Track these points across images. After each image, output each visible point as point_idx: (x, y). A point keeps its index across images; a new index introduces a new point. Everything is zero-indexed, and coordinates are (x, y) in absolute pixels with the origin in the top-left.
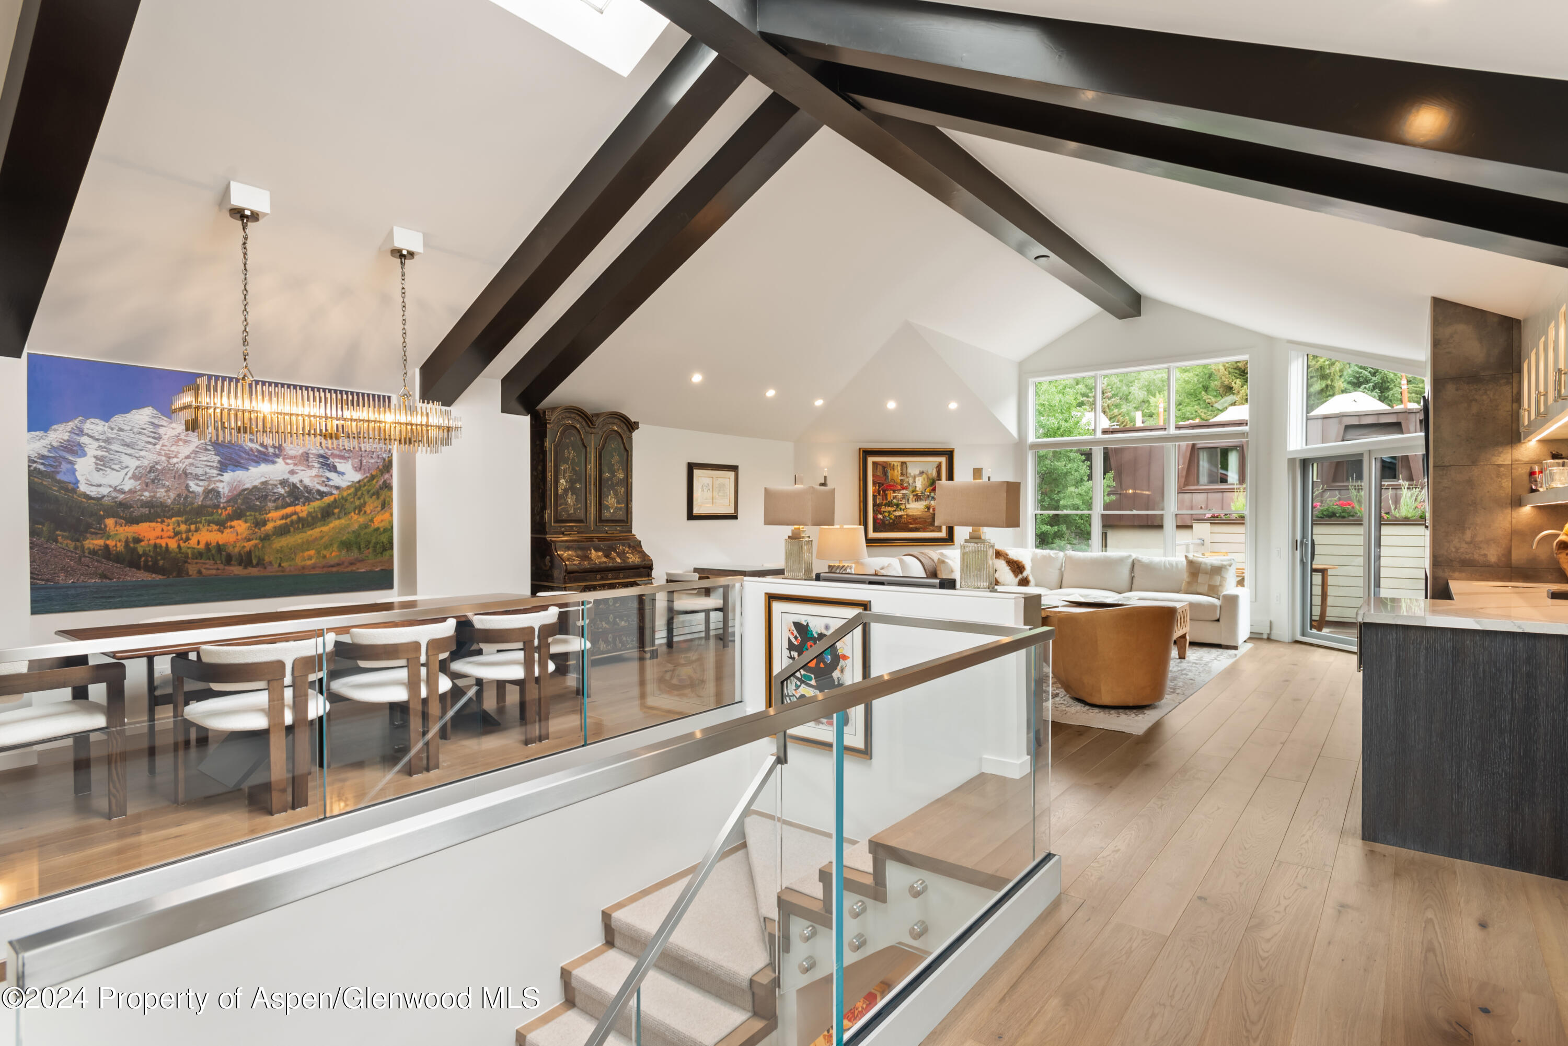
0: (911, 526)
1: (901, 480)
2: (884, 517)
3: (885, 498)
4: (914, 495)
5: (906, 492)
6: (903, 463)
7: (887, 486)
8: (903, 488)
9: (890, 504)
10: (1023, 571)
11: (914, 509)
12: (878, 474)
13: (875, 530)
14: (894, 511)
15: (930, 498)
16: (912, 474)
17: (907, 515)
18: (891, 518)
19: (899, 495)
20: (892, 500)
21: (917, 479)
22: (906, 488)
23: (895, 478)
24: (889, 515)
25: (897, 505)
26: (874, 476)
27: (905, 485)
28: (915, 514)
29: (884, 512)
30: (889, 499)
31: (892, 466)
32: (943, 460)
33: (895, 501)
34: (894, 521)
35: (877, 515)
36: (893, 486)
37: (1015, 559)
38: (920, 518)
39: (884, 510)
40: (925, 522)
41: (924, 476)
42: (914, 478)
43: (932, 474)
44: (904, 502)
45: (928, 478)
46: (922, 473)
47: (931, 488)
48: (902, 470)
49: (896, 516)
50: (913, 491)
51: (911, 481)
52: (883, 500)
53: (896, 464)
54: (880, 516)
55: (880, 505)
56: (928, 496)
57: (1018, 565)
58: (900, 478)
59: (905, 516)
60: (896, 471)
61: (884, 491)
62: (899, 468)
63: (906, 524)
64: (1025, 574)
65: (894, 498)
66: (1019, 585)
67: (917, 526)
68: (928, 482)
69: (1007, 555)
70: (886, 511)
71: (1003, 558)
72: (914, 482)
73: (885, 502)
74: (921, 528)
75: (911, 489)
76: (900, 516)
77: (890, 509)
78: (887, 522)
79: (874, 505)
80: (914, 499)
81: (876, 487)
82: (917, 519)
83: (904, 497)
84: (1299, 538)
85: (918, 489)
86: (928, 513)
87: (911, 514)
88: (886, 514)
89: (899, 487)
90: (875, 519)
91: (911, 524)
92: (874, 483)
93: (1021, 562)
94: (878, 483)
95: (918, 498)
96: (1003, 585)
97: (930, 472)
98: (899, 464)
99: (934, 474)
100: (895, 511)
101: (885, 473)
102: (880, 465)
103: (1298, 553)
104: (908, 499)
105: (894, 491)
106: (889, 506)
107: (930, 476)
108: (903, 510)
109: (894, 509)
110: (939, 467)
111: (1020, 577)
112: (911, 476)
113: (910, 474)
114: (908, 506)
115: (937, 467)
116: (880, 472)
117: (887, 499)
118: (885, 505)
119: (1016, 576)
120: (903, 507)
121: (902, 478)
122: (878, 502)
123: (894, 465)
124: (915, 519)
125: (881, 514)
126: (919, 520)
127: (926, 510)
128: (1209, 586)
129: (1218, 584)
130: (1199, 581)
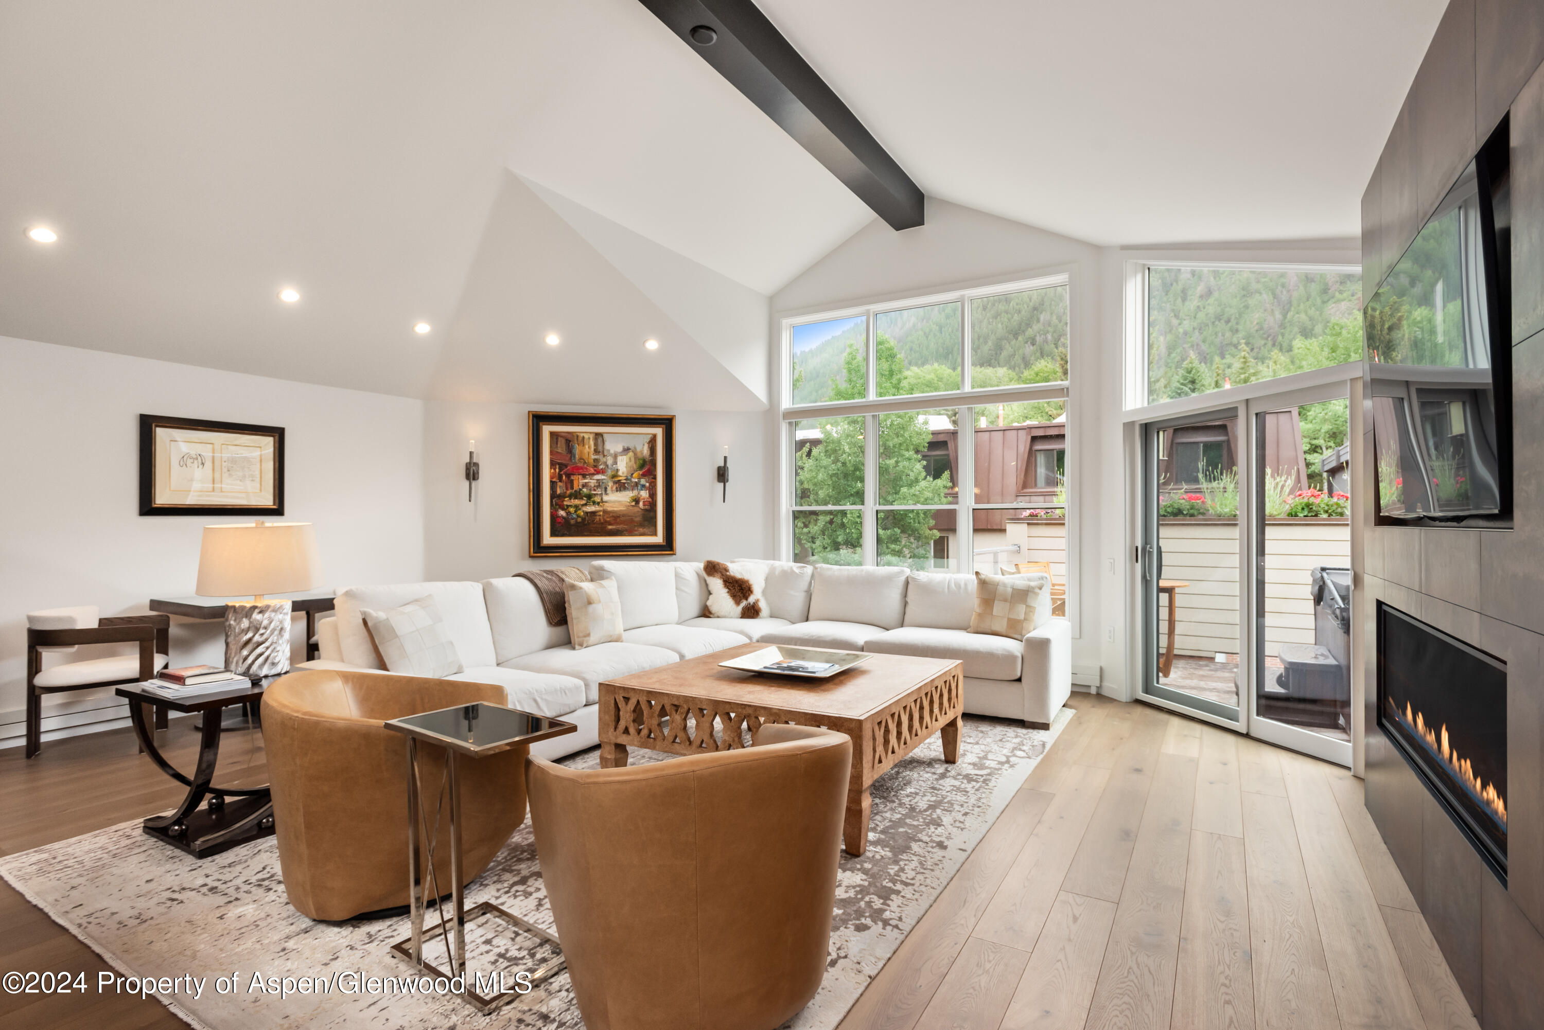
0: (610, 527)
1: (595, 460)
2: (569, 513)
3: (569, 486)
4: (615, 483)
5: (603, 477)
6: (598, 435)
7: (573, 468)
8: (598, 472)
9: (577, 495)
10: (749, 595)
11: (614, 502)
12: (559, 450)
13: (554, 533)
14: (583, 505)
15: (639, 488)
16: (612, 452)
17: (605, 512)
18: (578, 516)
19: (592, 482)
20: (580, 490)
21: (619, 458)
22: (603, 472)
23: (585, 457)
24: (576, 511)
25: (589, 497)
26: (552, 453)
27: (601, 467)
28: (615, 509)
29: (568, 506)
30: (576, 487)
31: (580, 439)
32: (659, 431)
33: (585, 490)
34: (584, 519)
35: (557, 510)
36: (582, 468)
37: (738, 576)
38: (624, 515)
39: (568, 503)
40: (632, 521)
41: (631, 454)
42: (615, 457)
43: (642, 452)
44: (599, 492)
45: (636, 458)
46: (626, 450)
47: (641, 473)
48: (596, 444)
49: (587, 513)
50: (614, 476)
51: (610, 461)
52: (567, 489)
53: (586, 436)
54: (562, 513)
55: (562, 497)
56: (637, 484)
57: (740, 586)
58: (593, 457)
59: (601, 513)
60: (587, 447)
61: (568, 476)
62: (592, 443)
63: (602, 523)
64: (751, 599)
65: (584, 486)
66: (741, 618)
67: (620, 527)
68: (636, 463)
69: (726, 570)
70: (571, 506)
71: (719, 575)
72: (615, 463)
73: (568, 492)
74: (626, 530)
75: (610, 473)
76: (593, 513)
77: (577, 502)
78: (572, 522)
79: (553, 496)
80: (614, 488)
81: (555, 469)
82: (619, 517)
83: (599, 484)
84: (1139, 543)
85: (620, 473)
86: (636, 509)
87: (609, 509)
88: (572, 510)
89: (592, 471)
90: (554, 517)
91: (610, 524)
92: (553, 464)
93: (747, 582)
94: (559, 464)
95: (621, 486)
96: (718, 617)
97: (639, 449)
98: (592, 436)
99: (646, 451)
100: (586, 505)
101: (570, 450)
102: (562, 437)
103: (1139, 566)
104: (606, 489)
105: (584, 476)
106: (576, 498)
107: (639, 455)
108: (598, 503)
109: (584, 502)
110: (653, 441)
111: (744, 603)
112: (611, 455)
113: (609, 451)
114: (605, 498)
115: (650, 442)
116: (561, 448)
117: (572, 488)
118: (570, 497)
119: (738, 603)
120: (597, 499)
121: (596, 457)
122: (559, 491)
123: (583, 437)
124: (616, 517)
125: (563, 509)
126: (622, 519)
127: (633, 504)
128: (1009, 620)
129: (1022, 617)
130: (994, 613)
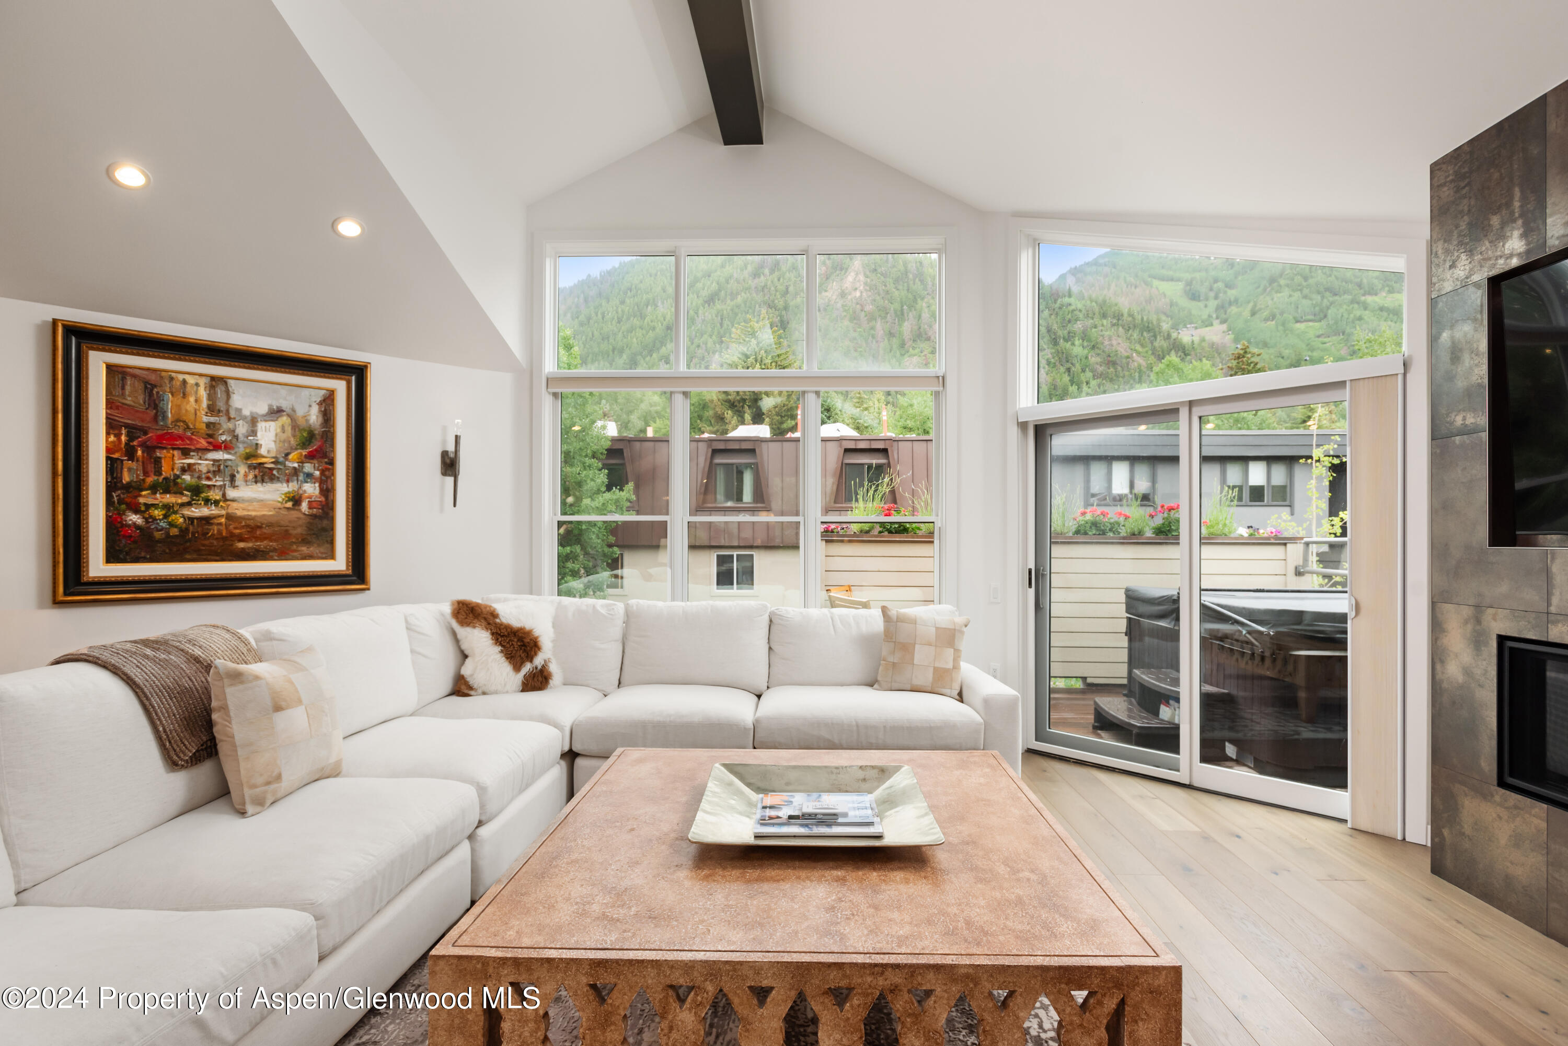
0: (241, 545)
1: (208, 425)
2: (150, 520)
3: (150, 467)
4: (251, 467)
5: (227, 456)
6: (215, 381)
7: (160, 438)
8: (217, 447)
9: (170, 486)
10: (536, 654)
11: (251, 501)
12: (129, 400)
13: (112, 556)
14: (183, 505)
15: (301, 478)
16: (246, 412)
17: (230, 517)
18: (172, 525)
19: (204, 464)
20: (177, 477)
21: (261, 426)
22: (227, 447)
23: (190, 418)
24: (166, 516)
25: (196, 491)
26: (110, 404)
27: (223, 438)
28: (253, 514)
29: (148, 506)
30: (166, 471)
31: (177, 384)
32: (339, 386)
33: (187, 477)
34: (184, 531)
35: (121, 514)
36: (181, 438)
37: (515, 623)
38: (270, 525)
39: (150, 501)
40: (286, 534)
41: (284, 420)
42: (253, 421)
43: (305, 417)
44: (218, 481)
45: (295, 426)
46: (275, 413)
47: (304, 452)
48: (211, 397)
49: (191, 519)
50: (248, 457)
51: (242, 429)
52: (146, 473)
53: (191, 380)
54: (134, 518)
55: (135, 488)
56: (296, 472)
57: (521, 639)
58: (205, 419)
59: (223, 520)
60: (192, 399)
61: (149, 449)
62: (203, 393)
63: (225, 539)
64: (538, 661)
65: (184, 470)
66: (522, 691)
67: (262, 545)
68: (294, 436)
69: (494, 615)
70: (155, 506)
71: (484, 623)
72: (254, 433)
73: (150, 480)
74: (275, 550)
75: (241, 449)
76: (207, 520)
77: (169, 499)
78: (158, 535)
79: (112, 486)
80: (251, 476)
81: (118, 436)
82: (260, 527)
83: (218, 468)
84: (1032, 565)
85: (263, 451)
86: (294, 514)
87: (239, 513)
88: (157, 513)
89: (203, 443)
90: (114, 527)
91: (242, 540)
92: (112, 426)
93: (529, 633)
94: (127, 426)
95: (264, 474)
96: (484, 693)
97: (300, 412)
98: (203, 382)
99: (314, 418)
100: (189, 504)
101: (154, 402)
102: (134, 376)
104: (233, 478)
105: (186, 453)
106: (167, 491)
107: (301, 422)
108: (216, 503)
109: (185, 499)
110: (328, 401)
111: (527, 668)
112: (244, 418)
113: (239, 410)
114: (231, 493)
115: (320, 404)
116: (133, 396)
117: (158, 472)
118: (154, 488)
119: (517, 668)
120: (215, 495)
121: (212, 419)
122: (126, 478)
123: (184, 382)
124: (253, 528)
125: (136, 511)
126: (266, 531)
127: (290, 504)
128: (936, 670)
129: (950, 666)
130: (916, 662)
